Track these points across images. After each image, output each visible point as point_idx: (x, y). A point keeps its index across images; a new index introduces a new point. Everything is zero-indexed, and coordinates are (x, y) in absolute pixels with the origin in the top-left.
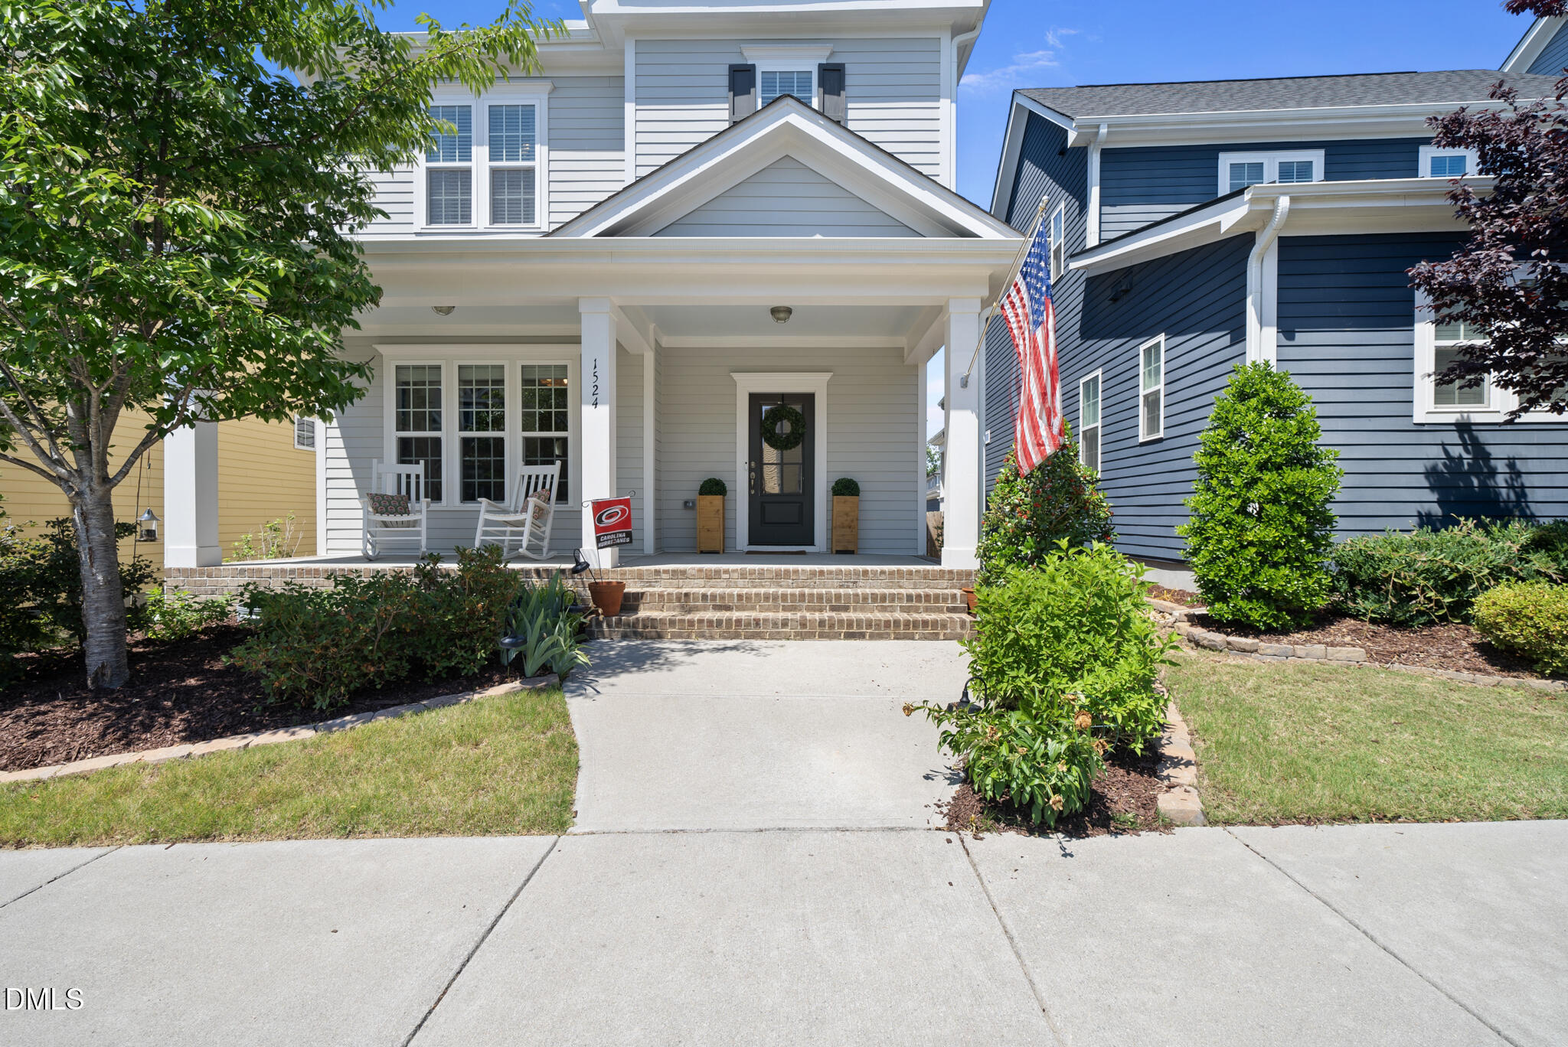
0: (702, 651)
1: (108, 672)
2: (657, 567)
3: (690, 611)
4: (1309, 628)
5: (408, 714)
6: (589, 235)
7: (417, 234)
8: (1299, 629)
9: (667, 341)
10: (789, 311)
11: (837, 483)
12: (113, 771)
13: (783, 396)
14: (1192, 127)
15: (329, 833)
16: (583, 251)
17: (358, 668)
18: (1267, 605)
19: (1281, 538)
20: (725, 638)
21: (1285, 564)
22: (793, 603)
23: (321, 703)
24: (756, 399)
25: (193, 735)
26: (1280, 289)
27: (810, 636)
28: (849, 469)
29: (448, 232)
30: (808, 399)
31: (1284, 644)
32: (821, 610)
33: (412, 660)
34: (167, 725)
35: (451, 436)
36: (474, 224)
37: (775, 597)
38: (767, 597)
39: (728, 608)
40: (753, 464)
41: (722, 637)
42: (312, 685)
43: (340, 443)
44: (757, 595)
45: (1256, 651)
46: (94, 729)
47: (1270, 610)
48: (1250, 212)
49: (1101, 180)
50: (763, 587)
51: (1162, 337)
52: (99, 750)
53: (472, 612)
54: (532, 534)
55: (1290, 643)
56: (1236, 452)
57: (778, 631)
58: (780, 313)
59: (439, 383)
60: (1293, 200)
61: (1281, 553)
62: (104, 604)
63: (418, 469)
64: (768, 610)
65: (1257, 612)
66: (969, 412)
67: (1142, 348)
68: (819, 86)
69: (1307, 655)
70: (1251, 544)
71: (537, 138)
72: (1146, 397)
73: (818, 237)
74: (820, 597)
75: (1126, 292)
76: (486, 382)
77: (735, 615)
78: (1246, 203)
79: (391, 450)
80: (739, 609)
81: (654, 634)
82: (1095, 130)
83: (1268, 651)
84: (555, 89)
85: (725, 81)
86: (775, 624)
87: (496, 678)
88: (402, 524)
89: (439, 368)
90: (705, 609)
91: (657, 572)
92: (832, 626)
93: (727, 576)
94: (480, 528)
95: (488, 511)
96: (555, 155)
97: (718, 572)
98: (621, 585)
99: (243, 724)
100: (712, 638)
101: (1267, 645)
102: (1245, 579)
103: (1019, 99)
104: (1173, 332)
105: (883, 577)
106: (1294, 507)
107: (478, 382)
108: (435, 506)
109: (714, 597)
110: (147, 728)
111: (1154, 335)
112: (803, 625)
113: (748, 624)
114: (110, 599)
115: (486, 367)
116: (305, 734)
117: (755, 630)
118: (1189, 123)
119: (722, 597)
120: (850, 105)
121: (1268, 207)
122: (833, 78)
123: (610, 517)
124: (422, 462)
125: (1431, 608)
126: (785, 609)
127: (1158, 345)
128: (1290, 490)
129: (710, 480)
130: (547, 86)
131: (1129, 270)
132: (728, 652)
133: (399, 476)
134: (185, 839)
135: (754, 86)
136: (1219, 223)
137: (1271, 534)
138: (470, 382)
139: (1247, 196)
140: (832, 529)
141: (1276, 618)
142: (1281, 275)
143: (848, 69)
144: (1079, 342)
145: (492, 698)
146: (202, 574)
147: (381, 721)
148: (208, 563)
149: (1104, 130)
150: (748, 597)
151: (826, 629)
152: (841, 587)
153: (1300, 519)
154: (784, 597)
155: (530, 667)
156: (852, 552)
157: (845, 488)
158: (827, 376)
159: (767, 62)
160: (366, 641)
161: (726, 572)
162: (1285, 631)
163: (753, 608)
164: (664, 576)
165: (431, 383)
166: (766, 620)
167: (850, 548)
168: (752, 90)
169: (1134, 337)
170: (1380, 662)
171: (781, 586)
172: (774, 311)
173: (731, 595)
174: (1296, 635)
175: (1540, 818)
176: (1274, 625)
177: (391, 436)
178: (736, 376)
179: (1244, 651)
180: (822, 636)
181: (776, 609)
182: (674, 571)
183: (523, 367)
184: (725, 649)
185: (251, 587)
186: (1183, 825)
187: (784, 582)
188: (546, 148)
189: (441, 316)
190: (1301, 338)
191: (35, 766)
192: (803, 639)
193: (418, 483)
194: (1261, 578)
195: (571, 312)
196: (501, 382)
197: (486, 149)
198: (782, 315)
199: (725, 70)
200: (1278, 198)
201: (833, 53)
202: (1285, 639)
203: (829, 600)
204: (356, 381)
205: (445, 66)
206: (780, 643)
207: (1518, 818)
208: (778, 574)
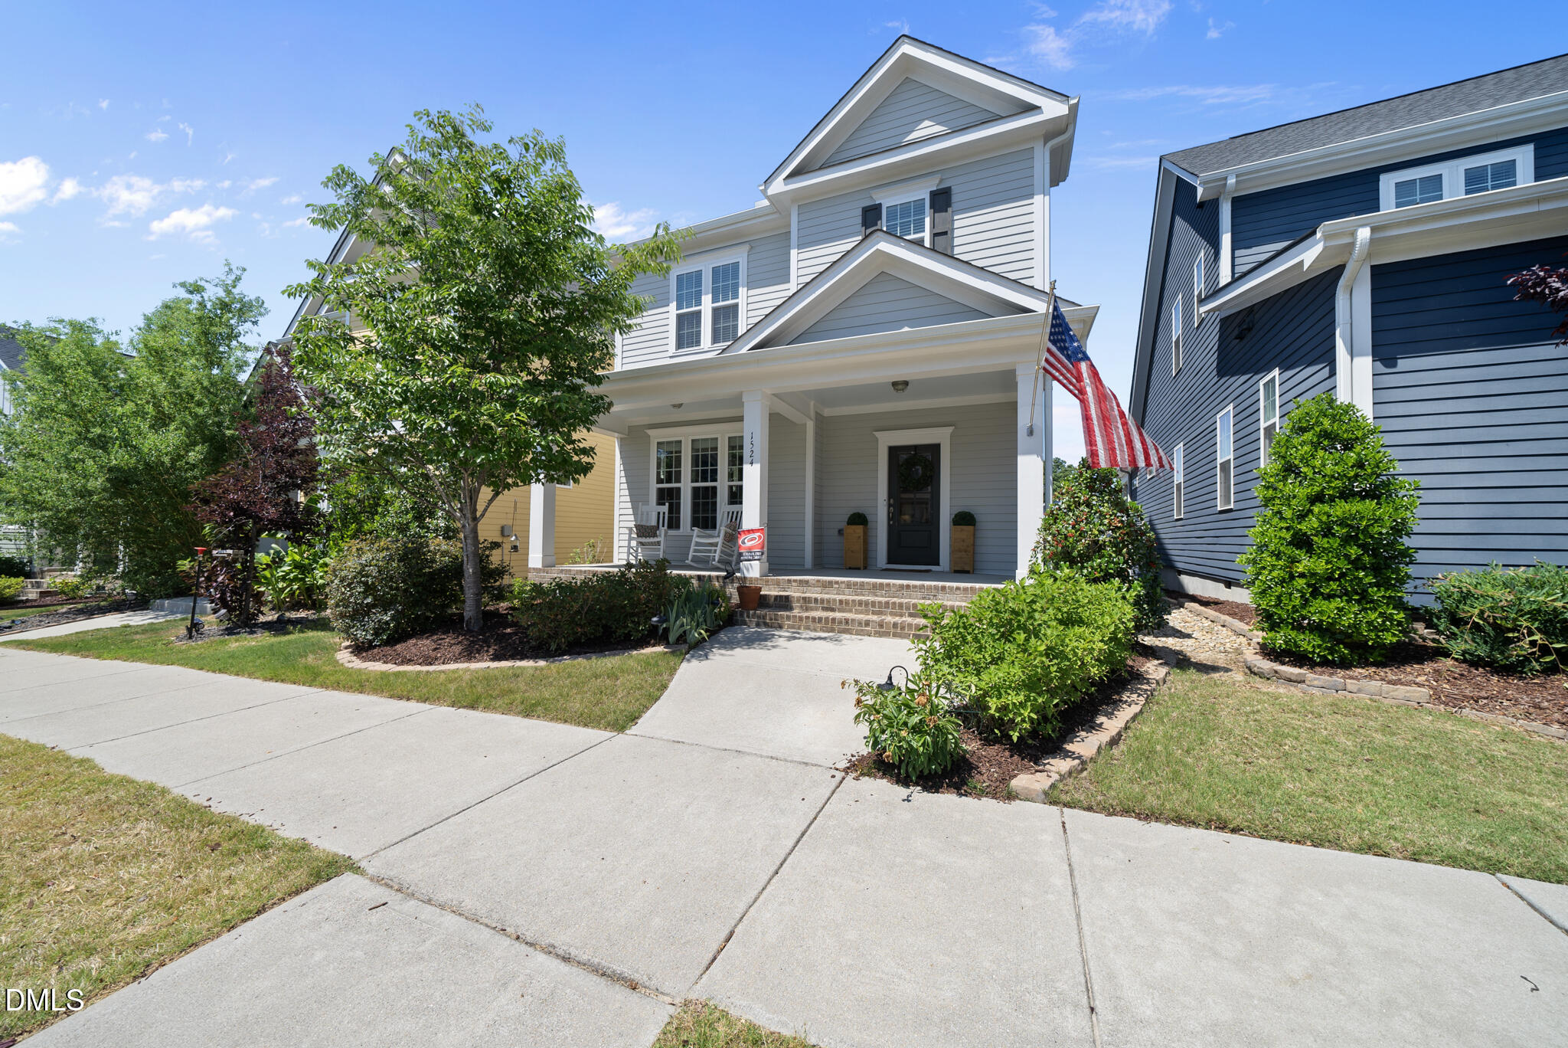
0: (800, 638)
1: (473, 621)
2: (790, 578)
3: (807, 609)
4: (1377, 664)
5: (594, 657)
6: (744, 350)
7: (671, 357)
8: (1366, 664)
9: (827, 412)
10: (906, 383)
11: (956, 515)
12: (455, 671)
13: (915, 447)
14: (1339, 157)
15: (518, 714)
16: (741, 361)
17: (573, 629)
18: (1322, 637)
19: (1334, 571)
20: (824, 631)
21: (1340, 597)
22: (880, 609)
23: (553, 647)
24: (893, 451)
25: (497, 658)
26: (1375, 317)
27: (886, 634)
28: (966, 505)
29: (689, 356)
30: (935, 448)
31: (1338, 677)
32: (901, 616)
33: (605, 627)
34: (487, 651)
35: (686, 486)
36: (702, 347)
37: (867, 604)
38: (860, 603)
39: (833, 610)
40: (892, 501)
41: (822, 630)
42: (550, 636)
43: (627, 492)
44: (853, 601)
45: (1304, 681)
46: (457, 649)
47: (1324, 642)
48: (1325, 248)
49: (1232, 226)
50: (863, 595)
51: (1276, 372)
52: (456, 661)
53: (639, 599)
54: (722, 552)
55: (1344, 677)
56: (1290, 486)
57: (862, 629)
58: (900, 386)
59: (680, 452)
60: (1373, 230)
61: (1334, 585)
62: (471, 585)
63: (665, 508)
64: (861, 612)
65: (1308, 642)
66: (1035, 457)
67: (1262, 383)
68: (931, 208)
69: (1359, 691)
70: (1302, 575)
71: (740, 283)
72: (1265, 429)
73: (906, 329)
74: (901, 605)
75: (1249, 329)
76: (707, 450)
77: (838, 615)
78: (1319, 241)
79: (653, 496)
80: (840, 611)
81: (776, 625)
82: (1224, 182)
83: (1316, 683)
84: (752, 247)
85: (859, 220)
86: (860, 624)
87: (652, 641)
88: (652, 544)
89: (680, 442)
90: (816, 609)
91: (789, 581)
92: (903, 628)
93: (837, 586)
94: (693, 547)
95: (698, 536)
96: (751, 292)
97: (830, 583)
98: (760, 589)
99: (518, 654)
100: (815, 630)
101: (1316, 678)
102: (1295, 610)
103: (1166, 165)
104: (1285, 368)
105: (958, 592)
106: (1347, 540)
107: (703, 450)
108: (672, 532)
109: (822, 601)
110: (478, 652)
111: (1270, 370)
112: (881, 626)
113: (840, 622)
114: (475, 582)
115: (707, 439)
116: (542, 663)
117: (845, 628)
118: (1336, 154)
119: (828, 601)
120: (955, 218)
121: (1347, 240)
122: (941, 200)
123: (752, 540)
124: (667, 504)
125: (1534, 653)
126: (874, 613)
127: (1273, 379)
128: (1342, 523)
129: (859, 513)
130: (747, 247)
131: (1251, 310)
132: (817, 641)
133: (659, 513)
134: (464, 707)
135: (880, 219)
136: (1302, 262)
137: (1321, 566)
138: (698, 450)
139: (1319, 235)
140: (953, 552)
141: (1332, 651)
142: (1375, 303)
143: (954, 190)
144: (1216, 379)
145: (644, 654)
146: (544, 572)
147: (581, 661)
148: (548, 565)
149: (1232, 181)
150: (847, 602)
151: (899, 631)
152: (924, 598)
153: (1354, 551)
154: (873, 604)
155: (672, 638)
156: (968, 572)
157: (964, 519)
158: (950, 429)
159: (889, 199)
160: (578, 612)
161: (837, 583)
162: (1345, 664)
163: (850, 611)
164: (794, 584)
165: (676, 452)
166: (853, 620)
167: (967, 568)
168: (879, 222)
169: (1256, 373)
170: (1447, 704)
171: (877, 596)
172: (895, 384)
173: (835, 600)
174: (1360, 670)
175: (1416, 860)
176: (1330, 657)
177: (654, 486)
178: (877, 434)
179: (1290, 680)
180: (895, 635)
181: (867, 613)
182: (800, 581)
183: (729, 438)
184: (820, 638)
185: (557, 580)
186: (1027, 800)
187: (879, 592)
188: (746, 289)
189: (676, 410)
190: (1403, 364)
191: (431, 664)
192: (881, 636)
193: (664, 517)
194: (1312, 610)
195: (737, 401)
196: (716, 449)
197: (710, 296)
198: (900, 387)
199: (859, 212)
200: (1356, 231)
201: (941, 181)
202: (1341, 673)
203: (908, 608)
204: (585, 459)
205: (630, 271)
206: (860, 637)
207: (1386, 855)
208: (874, 586)
